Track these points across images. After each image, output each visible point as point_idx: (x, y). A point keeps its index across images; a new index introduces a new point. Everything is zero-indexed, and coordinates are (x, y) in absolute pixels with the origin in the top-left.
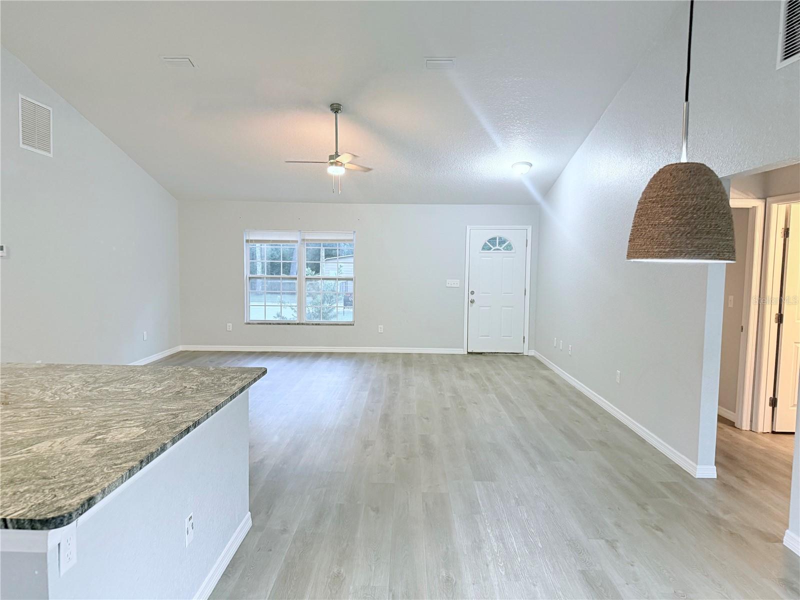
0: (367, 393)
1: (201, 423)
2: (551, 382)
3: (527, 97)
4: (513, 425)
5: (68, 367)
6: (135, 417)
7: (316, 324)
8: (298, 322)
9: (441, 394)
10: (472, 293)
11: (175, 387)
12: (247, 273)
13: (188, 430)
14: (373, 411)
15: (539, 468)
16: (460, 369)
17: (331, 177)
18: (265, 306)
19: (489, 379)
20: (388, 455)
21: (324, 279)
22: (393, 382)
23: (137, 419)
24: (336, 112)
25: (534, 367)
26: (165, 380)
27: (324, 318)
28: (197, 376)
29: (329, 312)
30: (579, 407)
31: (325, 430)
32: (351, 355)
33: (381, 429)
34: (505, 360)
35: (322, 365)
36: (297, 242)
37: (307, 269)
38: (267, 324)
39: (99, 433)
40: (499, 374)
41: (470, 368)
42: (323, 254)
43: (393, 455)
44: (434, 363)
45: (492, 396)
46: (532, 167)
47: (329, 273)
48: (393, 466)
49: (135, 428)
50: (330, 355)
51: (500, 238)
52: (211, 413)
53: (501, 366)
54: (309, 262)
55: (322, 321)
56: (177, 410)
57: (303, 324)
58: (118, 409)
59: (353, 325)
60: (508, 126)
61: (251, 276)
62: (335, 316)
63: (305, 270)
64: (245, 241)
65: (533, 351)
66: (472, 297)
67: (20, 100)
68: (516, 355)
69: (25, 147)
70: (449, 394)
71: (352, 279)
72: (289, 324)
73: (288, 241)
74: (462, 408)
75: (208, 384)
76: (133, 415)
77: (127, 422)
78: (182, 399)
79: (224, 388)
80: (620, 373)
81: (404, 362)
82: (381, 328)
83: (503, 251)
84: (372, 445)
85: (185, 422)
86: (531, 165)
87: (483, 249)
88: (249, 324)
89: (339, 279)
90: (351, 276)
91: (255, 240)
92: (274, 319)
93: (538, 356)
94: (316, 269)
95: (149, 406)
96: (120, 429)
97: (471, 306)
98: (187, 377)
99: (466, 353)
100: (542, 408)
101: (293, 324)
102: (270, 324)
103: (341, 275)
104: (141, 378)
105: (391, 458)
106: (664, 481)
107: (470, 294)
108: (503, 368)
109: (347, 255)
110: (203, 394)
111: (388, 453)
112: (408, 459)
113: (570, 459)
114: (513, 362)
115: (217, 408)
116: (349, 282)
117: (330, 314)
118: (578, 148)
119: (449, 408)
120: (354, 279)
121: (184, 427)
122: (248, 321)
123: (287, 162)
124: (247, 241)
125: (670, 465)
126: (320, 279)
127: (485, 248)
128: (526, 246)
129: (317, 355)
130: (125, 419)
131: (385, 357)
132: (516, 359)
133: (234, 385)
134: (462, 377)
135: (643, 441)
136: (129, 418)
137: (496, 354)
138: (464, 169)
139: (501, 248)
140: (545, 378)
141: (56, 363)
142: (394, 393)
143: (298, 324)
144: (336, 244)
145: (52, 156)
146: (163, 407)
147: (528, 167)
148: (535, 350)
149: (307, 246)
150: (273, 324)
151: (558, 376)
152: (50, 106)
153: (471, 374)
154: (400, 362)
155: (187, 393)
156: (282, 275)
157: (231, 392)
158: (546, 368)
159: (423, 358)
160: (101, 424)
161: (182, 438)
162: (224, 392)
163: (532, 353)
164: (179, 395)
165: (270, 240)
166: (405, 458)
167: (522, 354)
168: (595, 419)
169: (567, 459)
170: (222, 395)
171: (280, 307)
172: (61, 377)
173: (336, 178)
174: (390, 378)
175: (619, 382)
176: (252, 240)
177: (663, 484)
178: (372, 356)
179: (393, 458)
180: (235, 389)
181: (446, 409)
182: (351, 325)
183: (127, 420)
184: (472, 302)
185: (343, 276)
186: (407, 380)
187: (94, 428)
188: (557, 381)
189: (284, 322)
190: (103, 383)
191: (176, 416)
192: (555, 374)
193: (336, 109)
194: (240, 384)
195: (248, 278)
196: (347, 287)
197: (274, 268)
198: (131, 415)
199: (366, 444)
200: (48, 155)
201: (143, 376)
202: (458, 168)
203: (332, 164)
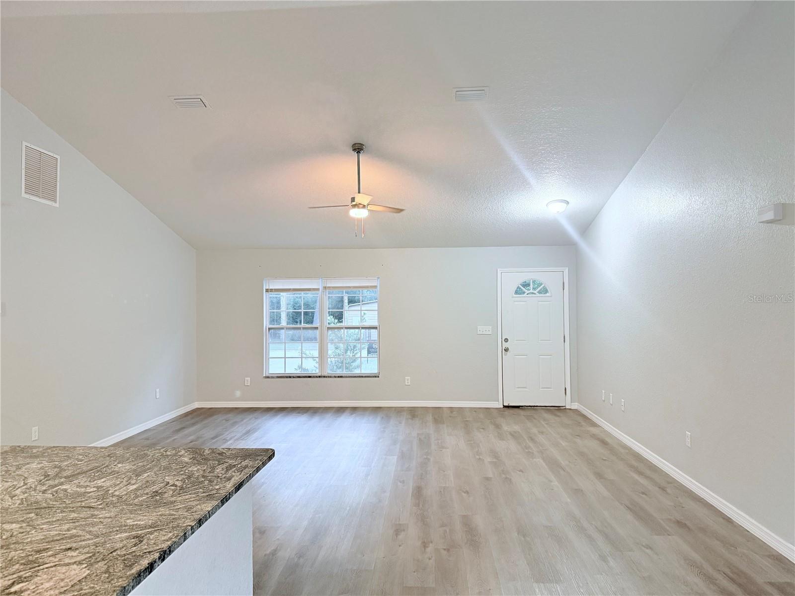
0: (396, 457)
1: (173, 551)
2: (604, 443)
3: (565, 129)
4: (569, 500)
5: (35, 451)
6: (83, 543)
7: (339, 377)
8: (319, 374)
9: (480, 459)
10: (506, 340)
11: (154, 483)
12: (266, 323)
13: (151, 568)
14: (403, 482)
15: (612, 563)
16: (498, 426)
17: (353, 219)
18: (285, 358)
19: (532, 439)
20: (425, 545)
21: (346, 328)
22: (424, 442)
23: (84, 547)
24: (358, 152)
25: (580, 423)
26: (145, 471)
27: (347, 368)
28: (187, 463)
29: (352, 362)
30: (641, 473)
31: (348, 508)
32: (376, 410)
33: (414, 507)
34: (547, 416)
35: (346, 420)
36: (318, 289)
37: (329, 318)
38: (287, 377)
39: (20, 577)
40: (542, 433)
41: (510, 425)
42: (346, 301)
43: (431, 545)
44: (468, 419)
45: (539, 461)
46: (570, 204)
47: (352, 322)
48: (431, 561)
49: (75, 566)
50: (354, 409)
51: (534, 282)
52: (190, 532)
53: (543, 423)
54: (330, 310)
55: (344, 372)
56: (146, 528)
57: (324, 377)
58: (66, 527)
59: (378, 377)
60: (544, 161)
61: (271, 326)
62: (359, 367)
63: (326, 318)
64: (265, 290)
65: (577, 404)
66: (505, 345)
67: (24, 149)
68: (558, 409)
69: (27, 196)
70: (489, 460)
71: (375, 328)
72: (310, 377)
73: (309, 290)
74: (506, 478)
75: (197, 478)
76: (83, 538)
77: (70, 553)
78: (158, 504)
79: (216, 485)
80: (691, 435)
81: (434, 418)
82: (408, 380)
83: (538, 295)
84: (404, 530)
85: (149, 552)
86: (568, 203)
87: (516, 293)
88: (268, 377)
89: (362, 328)
90: (375, 324)
91: (275, 289)
92: (295, 372)
93: (582, 410)
94: (339, 317)
95: (110, 520)
96: (53, 569)
97: (506, 355)
98: (174, 466)
99: (502, 407)
100: (599, 476)
101: (314, 377)
102: (290, 377)
103: (364, 324)
104: (116, 469)
105: (428, 550)
106: (773, 581)
107: (503, 341)
108: (545, 425)
109: (370, 301)
110: (187, 497)
111: (424, 542)
112: (448, 550)
113: (647, 548)
114: (556, 418)
115: (200, 522)
116: (372, 331)
117: (354, 364)
118: (620, 183)
119: (491, 478)
120: (378, 328)
121: (145, 563)
122: (267, 375)
123: (310, 208)
124: (267, 290)
125: (773, 555)
126: (342, 328)
127: (518, 292)
128: (563, 290)
129: (340, 410)
130: (68, 546)
131: (413, 412)
132: (558, 413)
133: (229, 479)
134: (501, 437)
135: (728, 520)
136: (74, 545)
137: (535, 407)
138: (495, 210)
139: (535, 292)
140: (594, 436)
141: (22, 445)
142: (427, 458)
143: (319, 377)
144: (359, 291)
145: (58, 206)
146: (128, 521)
147: (564, 205)
148: (578, 403)
149: (329, 294)
150: (293, 377)
151: (609, 435)
152: (58, 155)
153: (511, 434)
154: (430, 418)
155: (166, 495)
156: (303, 325)
157: (223, 493)
158: (594, 425)
159: (455, 413)
160: (30, 558)
161: (139, 583)
162: (214, 492)
163: (575, 406)
164: (157, 499)
165: (290, 289)
166: (445, 549)
167: (564, 408)
168: (663, 489)
169: (643, 548)
170: (210, 497)
171: (301, 359)
172: (19, 468)
173: (359, 220)
174: (420, 438)
175: (689, 445)
176: (272, 289)
177: (772, 584)
178: (399, 411)
179: (430, 548)
180: (230, 486)
181: (488, 479)
182: (376, 377)
183: (70, 549)
184: (506, 350)
185: (367, 324)
186: (440, 442)
187: (17, 566)
188: (608, 440)
189: (304, 375)
190: (65, 477)
191: (140, 539)
192: (605, 431)
193: (358, 148)
194: (237, 478)
195: (267, 329)
196: (370, 336)
197: (294, 318)
198: (79, 539)
199: (398, 530)
200: (54, 204)
201: (120, 465)
202: (488, 208)
203: (354, 206)
